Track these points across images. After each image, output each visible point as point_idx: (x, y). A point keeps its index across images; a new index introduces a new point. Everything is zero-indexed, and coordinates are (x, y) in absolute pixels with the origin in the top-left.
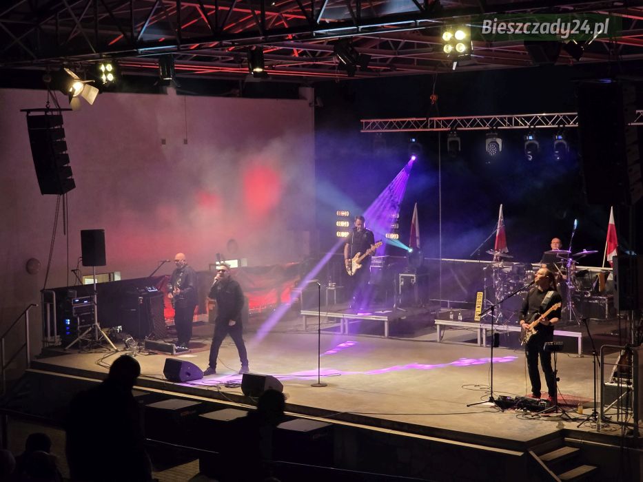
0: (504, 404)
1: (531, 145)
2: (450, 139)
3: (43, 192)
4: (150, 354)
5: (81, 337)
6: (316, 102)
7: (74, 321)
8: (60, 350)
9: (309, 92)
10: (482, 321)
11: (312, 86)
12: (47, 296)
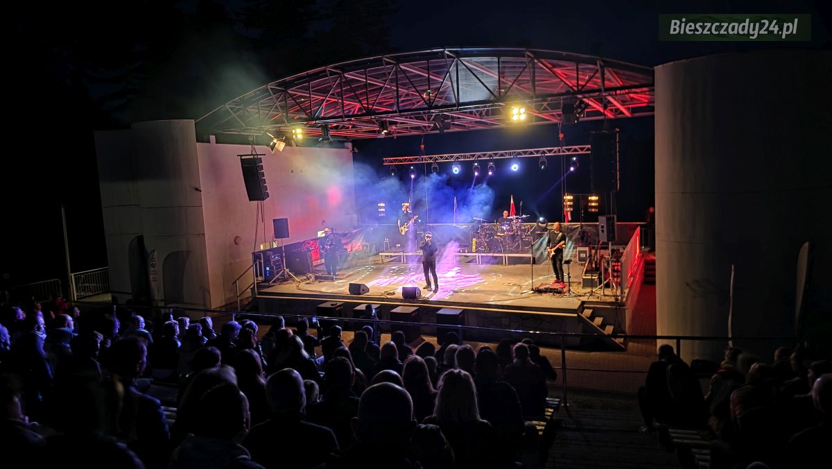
0: (539, 291)
1: (476, 168)
2: (432, 167)
3: (251, 199)
4: (320, 282)
5: (277, 276)
6: (353, 150)
7: (271, 268)
8: (267, 284)
9: (350, 145)
10: (476, 252)
11: (351, 142)
12: (256, 256)
